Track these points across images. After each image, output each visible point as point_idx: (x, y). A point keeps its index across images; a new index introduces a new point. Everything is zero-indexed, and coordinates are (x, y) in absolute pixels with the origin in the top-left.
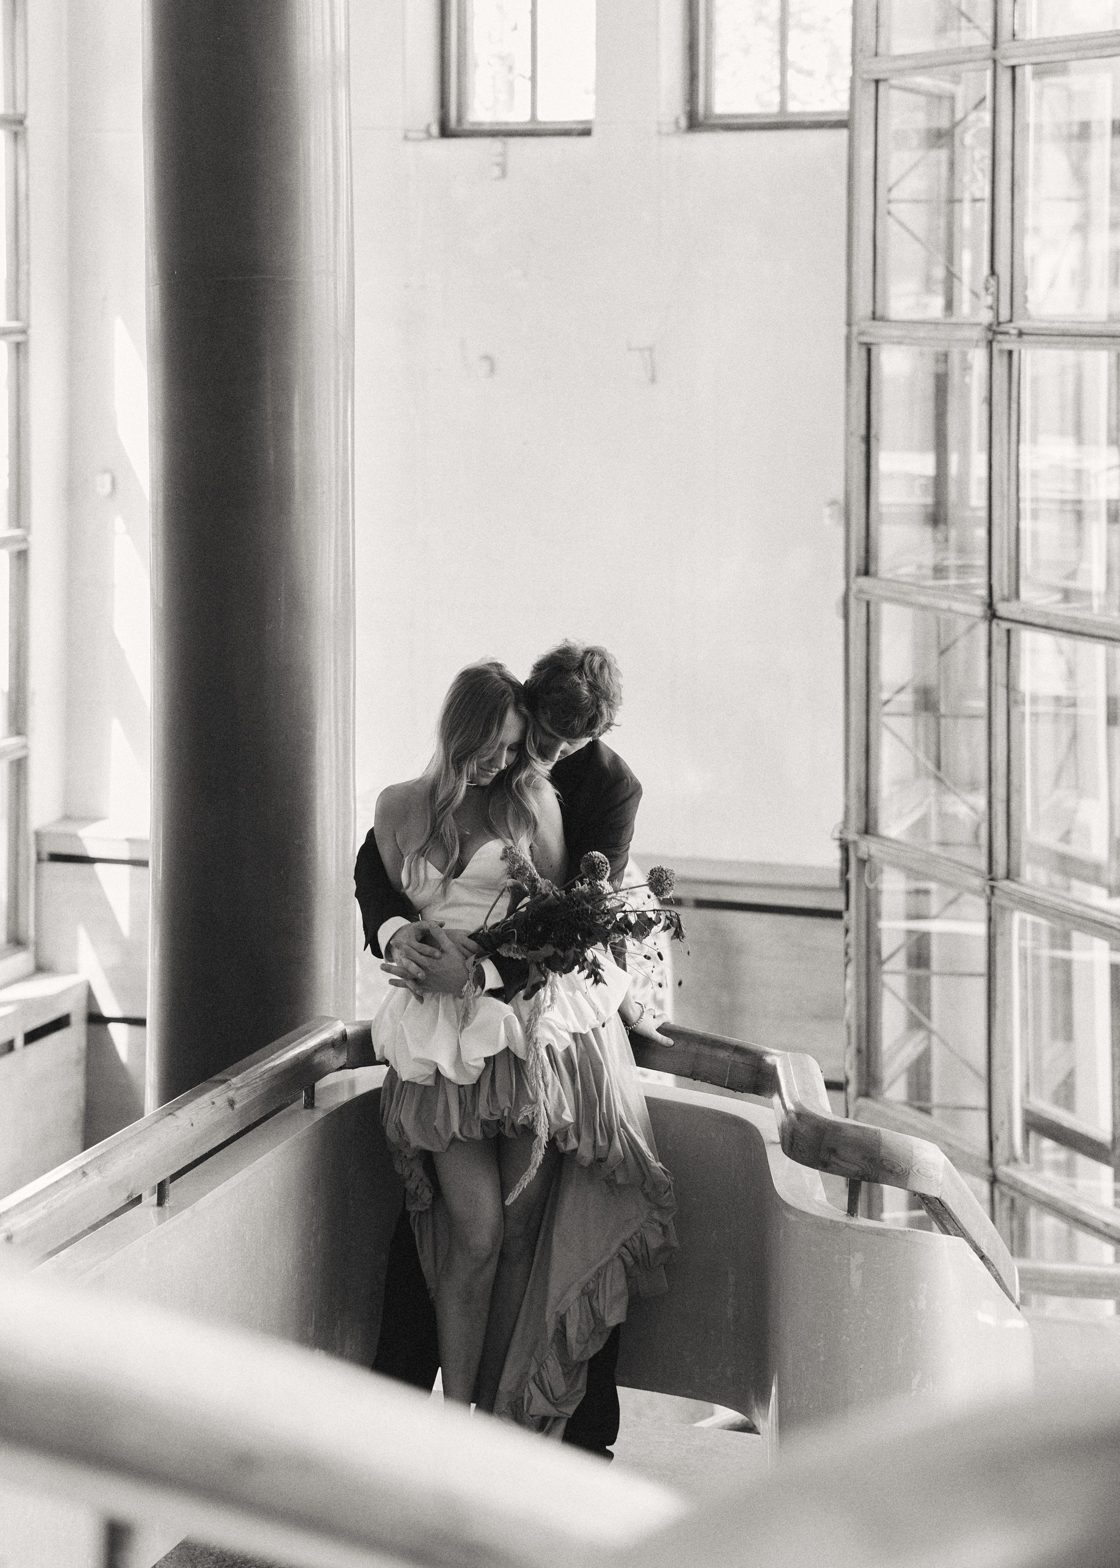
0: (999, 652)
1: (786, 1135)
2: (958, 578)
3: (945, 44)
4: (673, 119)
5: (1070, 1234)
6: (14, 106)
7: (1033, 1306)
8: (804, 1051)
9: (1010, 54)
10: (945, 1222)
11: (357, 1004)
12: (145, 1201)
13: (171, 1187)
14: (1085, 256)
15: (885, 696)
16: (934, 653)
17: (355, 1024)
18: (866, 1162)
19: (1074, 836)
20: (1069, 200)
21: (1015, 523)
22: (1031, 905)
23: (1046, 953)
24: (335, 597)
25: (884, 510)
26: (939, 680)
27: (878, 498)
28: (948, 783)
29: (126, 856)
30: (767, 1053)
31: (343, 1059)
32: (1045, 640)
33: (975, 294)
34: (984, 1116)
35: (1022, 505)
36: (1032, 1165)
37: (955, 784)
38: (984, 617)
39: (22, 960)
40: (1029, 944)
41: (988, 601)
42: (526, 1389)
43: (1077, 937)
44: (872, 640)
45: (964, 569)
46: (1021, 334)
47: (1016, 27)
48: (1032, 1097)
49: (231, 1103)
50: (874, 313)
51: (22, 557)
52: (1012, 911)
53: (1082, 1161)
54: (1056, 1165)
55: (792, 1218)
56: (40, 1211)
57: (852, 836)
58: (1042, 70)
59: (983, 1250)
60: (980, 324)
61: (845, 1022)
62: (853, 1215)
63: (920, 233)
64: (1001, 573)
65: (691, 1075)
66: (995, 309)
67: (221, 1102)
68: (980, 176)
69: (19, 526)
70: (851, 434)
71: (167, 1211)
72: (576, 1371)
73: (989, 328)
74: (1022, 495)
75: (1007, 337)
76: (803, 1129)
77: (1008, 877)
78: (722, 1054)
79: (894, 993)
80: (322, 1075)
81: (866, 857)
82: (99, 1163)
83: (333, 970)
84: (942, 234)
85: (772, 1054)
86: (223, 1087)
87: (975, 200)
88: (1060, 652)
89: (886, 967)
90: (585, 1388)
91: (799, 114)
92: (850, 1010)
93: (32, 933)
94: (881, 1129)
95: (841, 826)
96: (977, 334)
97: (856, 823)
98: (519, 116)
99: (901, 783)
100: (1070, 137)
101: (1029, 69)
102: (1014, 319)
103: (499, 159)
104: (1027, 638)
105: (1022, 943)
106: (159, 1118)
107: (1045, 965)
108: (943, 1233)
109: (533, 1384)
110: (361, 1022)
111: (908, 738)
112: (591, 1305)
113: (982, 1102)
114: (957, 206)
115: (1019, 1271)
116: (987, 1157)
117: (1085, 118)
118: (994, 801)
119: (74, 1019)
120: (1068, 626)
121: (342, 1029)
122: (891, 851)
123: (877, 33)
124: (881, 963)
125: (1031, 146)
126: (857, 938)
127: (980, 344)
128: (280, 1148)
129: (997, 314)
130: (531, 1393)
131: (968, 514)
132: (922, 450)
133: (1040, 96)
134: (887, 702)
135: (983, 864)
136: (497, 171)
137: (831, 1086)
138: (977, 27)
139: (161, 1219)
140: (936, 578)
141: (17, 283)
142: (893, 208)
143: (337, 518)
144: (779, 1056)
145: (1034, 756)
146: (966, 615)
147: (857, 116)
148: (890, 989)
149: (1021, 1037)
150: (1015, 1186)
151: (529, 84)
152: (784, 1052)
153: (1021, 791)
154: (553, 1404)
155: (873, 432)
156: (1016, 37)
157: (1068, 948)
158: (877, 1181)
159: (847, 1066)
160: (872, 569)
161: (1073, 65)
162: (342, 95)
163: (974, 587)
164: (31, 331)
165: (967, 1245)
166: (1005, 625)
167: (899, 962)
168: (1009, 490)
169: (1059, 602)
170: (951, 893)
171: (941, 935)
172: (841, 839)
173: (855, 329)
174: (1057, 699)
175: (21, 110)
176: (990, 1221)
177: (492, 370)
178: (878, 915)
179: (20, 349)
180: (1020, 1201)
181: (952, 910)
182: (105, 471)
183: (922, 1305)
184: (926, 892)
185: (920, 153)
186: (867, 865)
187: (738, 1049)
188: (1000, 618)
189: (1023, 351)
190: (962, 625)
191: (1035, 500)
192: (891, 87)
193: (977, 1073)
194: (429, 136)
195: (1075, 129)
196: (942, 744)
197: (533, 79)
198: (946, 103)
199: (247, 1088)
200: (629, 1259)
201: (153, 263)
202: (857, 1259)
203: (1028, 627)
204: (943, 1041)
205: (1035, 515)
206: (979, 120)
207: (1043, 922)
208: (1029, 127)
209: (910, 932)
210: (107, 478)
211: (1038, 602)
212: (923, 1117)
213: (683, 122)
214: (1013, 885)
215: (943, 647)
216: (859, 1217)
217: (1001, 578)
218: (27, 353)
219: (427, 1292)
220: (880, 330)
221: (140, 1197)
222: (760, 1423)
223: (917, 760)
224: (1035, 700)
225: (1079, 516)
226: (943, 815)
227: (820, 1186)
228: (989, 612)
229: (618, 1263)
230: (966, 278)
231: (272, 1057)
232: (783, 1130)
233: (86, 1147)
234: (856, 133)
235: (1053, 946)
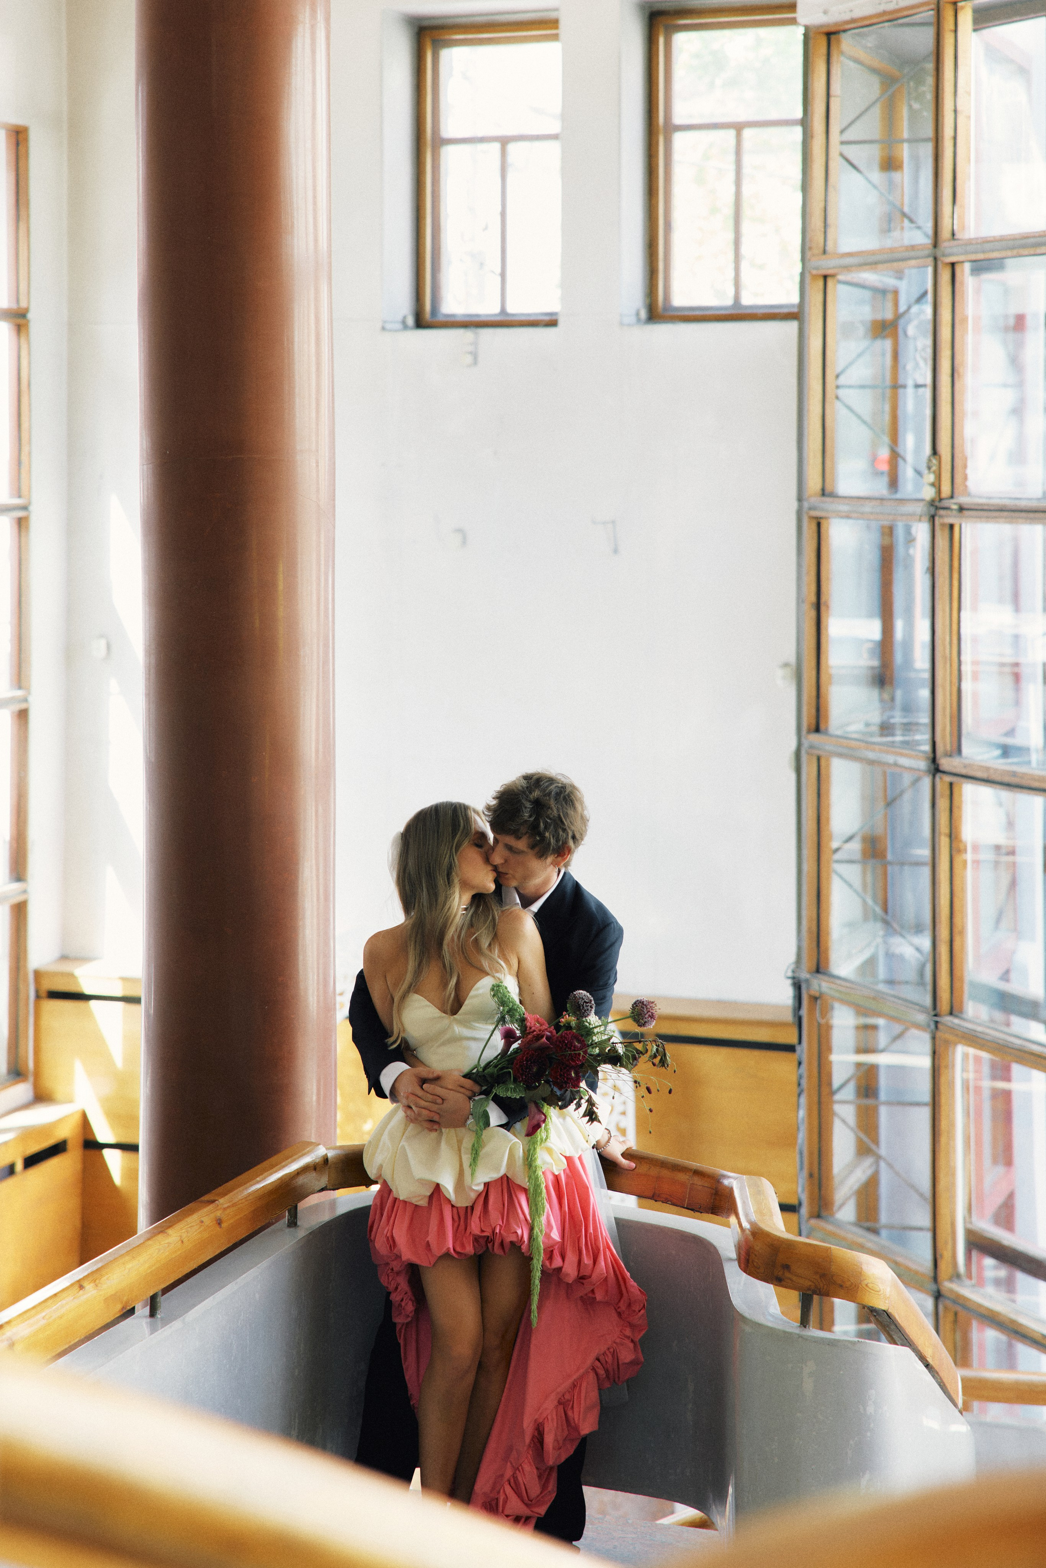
0: (943, 804)
1: (743, 1253)
2: (903, 735)
3: (889, 243)
4: (634, 312)
5: (1010, 1346)
6: (18, 301)
7: (975, 1412)
8: (760, 1174)
9: (951, 252)
10: (892, 1333)
11: (338, 1131)
12: (138, 1312)
13: (162, 1300)
14: (1020, 439)
15: (835, 845)
16: (881, 804)
17: (335, 1148)
18: (817, 1277)
19: (1013, 976)
20: (1005, 386)
21: (957, 685)
22: (973, 1039)
23: (987, 1084)
24: (317, 751)
25: (833, 671)
26: (885, 829)
27: (827, 662)
28: (895, 926)
29: (119, 994)
30: (724, 1177)
31: (324, 1181)
32: (986, 793)
33: (919, 473)
34: (928, 1235)
35: (963, 668)
36: (974, 1281)
37: (902, 927)
38: (929, 771)
39: (22, 1091)
40: (971, 1076)
41: (931, 755)
42: (502, 1491)
43: (1017, 1069)
44: (823, 791)
45: (908, 727)
46: (961, 509)
47: (955, 227)
48: (974, 1218)
49: (219, 1222)
50: (823, 490)
51: (23, 716)
52: (955, 1044)
53: (1022, 1279)
54: (997, 1282)
55: (748, 1329)
56: (39, 1321)
57: (804, 975)
58: (980, 267)
59: (928, 1359)
60: (923, 500)
61: (797, 1148)
62: (805, 1327)
63: (866, 415)
64: (944, 730)
65: (653, 1196)
66: (937, 485)
67: (207, 1221)
68: (922, 363)
69: (20, 687)
70: (803, 602)
71: (159, 1323)
72: (547, 1473)
73: (932, 503)
74: (963, 658)
75: (949, 512)
76: (758, 1247)
77: (951, 1013)
78: (682, 1177)
79: (844, 1121)
80: (304, 1196)
81: (817, 995)
82: (94, 1276)
83: (314, 1098)
84: (887, 418)
85: (729, 1177)
86: (211, 1207)
87: (917, 386)
88: (1000, 804)
89: (837, 1097)
90: (555, 1489)
91: (751, 307)
92: (802, 1136)
93: (31, 1064)
94: (831, 1246)
95: (793, 967)
96: (919, 508)
97: (808, 963)
98: (489, 308)
99: (850, 925)
100: (1006, 329)
101: (967, 267)
102: (956, 495)
103: (470, 348)
104: (969, 792)
105: (965, 1075)
106: (152, 1235)
107: (986, 1094)
108: (891, 1343)
109: (509, 1486)
110: (341, 1147)
111: (857, 882)
112: (566, 1414)
113: (927, 1222)
114: (901, 391)
115: (962, 1380)
116: (932, 1274)
117: (1020, 311)
118: (938, 943)
119: (70, 1145)
120: (1006, 779)
121: (324, 1153)
122: (841, 989)
123: (825, 232)
124: (832, 1093)
125: (970, 338)
126: (810, 1070)
127: (923, 518)
128: (265, 1264)
129: (939, 491)
130: (506, 1495)
131: (912, 675)
132: (870, 616)
133: (978, 291)
134: (837, 850)
135: (928, 1001)
136: (469, 359)
137: (785, 1208)
138: (919, 228)
139: (153, 1330)
140: (882, 735)
141: (19, 463)
142: (841, 392)
143: (318, 679)
144: (735, 1179)
145: (976, 901)
146: (911, 769)
147: (807, 309)
148: (840, 1117)
149: (964, 1160)
150: (961, 1302)
151: (499, 279)
152: (740, 1175)
153: (962, 932)
154: (526, 1505)
155: (823, 600)
156: (955, 237)
157: (1008, 1079)
158: (827, 1295)
159: (800, 1190)
160: (822, 727)
161: (1009, 262)
162: (324, 288)
163: (918, 743)
164: (31, 508)
165: (913, 1354)
166: (948, 779)
167: (848, 1093)
168: (951, 653)
169: (997, 758)
170: (897, 1028)
171: (889, 1067)
172: (793, 978)
173: (806, 505)
174: (998, 848)
175: (24, 304)
176: (934, 1332)
177: (464, 542)
178: (829, 1050)
179: (22, 524)
180: (962, 1314)
181: (898, 1044)
182: (102, 636)
183: (870, 1409)
184: (875, 1028)
185: (865, 343)
186: (819, 1002)
187: (697, 1173)
188: (944, 772)
189: (963, 526)
190: (907, 779)
191: (975, 663)
192: (839, 282)
193: (921, 1195)
194: (405, 327)
195: (1012, 322)
196: (889, 887)
197: (503, 275)
198: (890, 297)
199: (234, 1208)
200: (602, 1372)
201: (146, 443)
202: (810, 1367)
203: (970, 780)
204: (890, 1166)
205: (975, 677)
206: (922, 312)
207: (985, 1055)
208: (967, 318)
209: (859, 1065)
210: (103, 643)
211: (980, 758)
212: (872, 1237)
213: (643, 314)
214: (957, 1021)
215: (889, 798)
216: (811, 1328)
217: (944, 737)
218: (27, 528)
219: (408, 1399)
220: (829, 504)
221: (134, 1308)
222: (718, 1520)
223: (865, 903)
224: (976, 848)
225: (1017, 678)
226: (889, 955)
227: (775, 1300)
228: (932, 767)
229: (592, 1375)
230: (910, 457)
231: (258, 1179)
232: (739, 1248)
233: (82, 1262)
234: (806, 325)
235: (994, 1078)
